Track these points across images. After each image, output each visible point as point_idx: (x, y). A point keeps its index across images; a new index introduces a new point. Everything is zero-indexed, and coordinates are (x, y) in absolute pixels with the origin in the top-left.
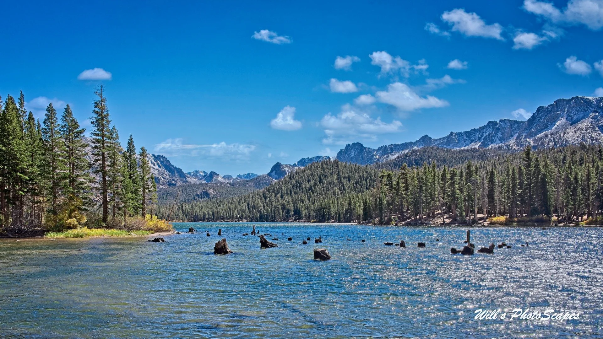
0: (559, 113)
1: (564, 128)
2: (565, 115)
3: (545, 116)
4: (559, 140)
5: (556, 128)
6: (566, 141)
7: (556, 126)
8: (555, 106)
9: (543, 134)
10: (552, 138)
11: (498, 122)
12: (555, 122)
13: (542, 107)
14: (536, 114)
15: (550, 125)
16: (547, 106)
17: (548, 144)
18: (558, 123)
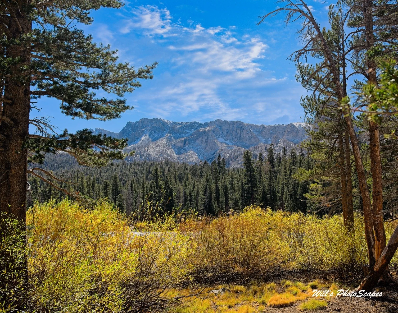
0: (144, 129)
1: (147, 143)
2: (148, 132)
3: (133, 131)
4: (144, 153)
5: (142, 143)
6: (149, 155)
7: (141, 141)
8: (141, 123)
9: (131, 147)
10: (139, 151)
11: (94, 130)
12: (141, 137)
13: (131, 122)
14: (126, 129)
15: (137, 139)
16: (134, 122)
17: (136, 156)
18: (143, 138)
